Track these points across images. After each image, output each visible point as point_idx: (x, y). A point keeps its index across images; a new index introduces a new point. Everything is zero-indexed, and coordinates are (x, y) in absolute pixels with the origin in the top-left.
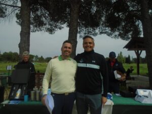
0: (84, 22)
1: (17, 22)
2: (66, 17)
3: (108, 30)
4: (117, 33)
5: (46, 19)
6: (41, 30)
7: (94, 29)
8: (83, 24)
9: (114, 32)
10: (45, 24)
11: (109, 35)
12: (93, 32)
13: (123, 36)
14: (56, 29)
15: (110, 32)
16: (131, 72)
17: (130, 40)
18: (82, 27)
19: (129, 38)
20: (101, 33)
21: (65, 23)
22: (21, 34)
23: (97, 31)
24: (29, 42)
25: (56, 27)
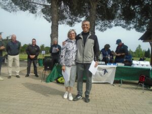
2: (85, 11)
3: (123, 22)
4: (132, 25)
5: (67, 13)
6: (63, 23)
7: (110, 22)
8: (100, 17)
9: (129, 24)
11: (124, 27)
12: (109, 25)
13: (138, 28)
14: (76, 22)
15: (125, 24)
17: (144, 32)
18: (99, 20)
19: (144, 30)
20: (116, 25)
22: (52, 27)
23: (113, 23)
25: (75, 20)
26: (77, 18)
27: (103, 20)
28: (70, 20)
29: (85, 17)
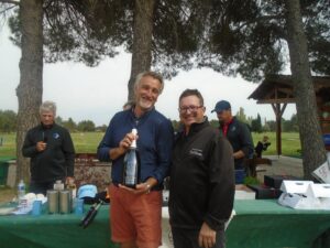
0: (164, 42)
1: (11, 39)
2: (124, 30)
3: (216, 59)
4: (235, 66)
5: (79, 32)
6: (69, 59)
7: (188, 57)
8: (162, 46)
9: (229, 63)
10: (78, 45)
11: (218, 69)
12: (185, 63)
13: (247, 73)
14: (103, 56)
15: (219, 63)
16: (265, 149)
17: (261, 82)
18: (160, 52)
19: (260, 78)
20: (201, 65)
21: (121, 43)
22: (22, 65)
24: (41, 84)
25: (102, 51)
26: (106, 45)
27: (169, 52)
28: (87, 51)
29: (125, 42)
